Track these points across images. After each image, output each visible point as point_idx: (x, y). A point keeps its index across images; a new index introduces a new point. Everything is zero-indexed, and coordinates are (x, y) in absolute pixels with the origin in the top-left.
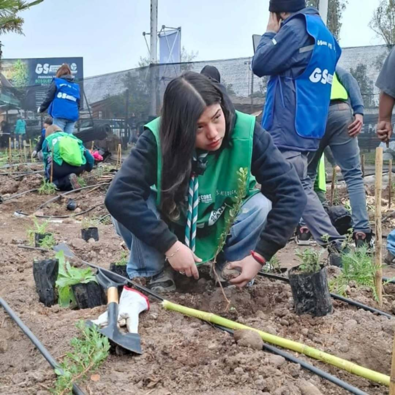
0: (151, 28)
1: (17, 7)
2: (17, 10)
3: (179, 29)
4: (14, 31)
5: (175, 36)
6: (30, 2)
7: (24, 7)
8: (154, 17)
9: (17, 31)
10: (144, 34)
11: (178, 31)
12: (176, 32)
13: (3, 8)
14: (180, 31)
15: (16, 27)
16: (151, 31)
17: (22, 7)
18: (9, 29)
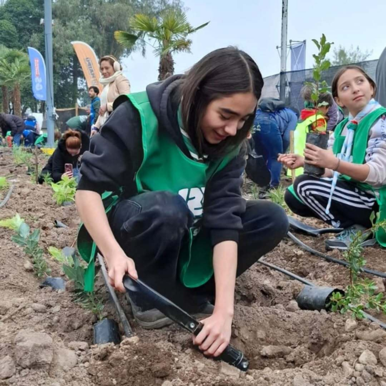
0: (282, 43)
1: (187, 31)
2: (187, 34)
3: (305, 42)
4: (184, 51)
5: (300, 49)
6: (196, 27)
7: (193, 31)
8: (285, 34)
9: (187, 50)
10: (277, 47)
11: (303, 44)
12: (302, 45)
13: (176, 33)
14: (305, 43)
15: (186, 48)
16: (282, 45)
17: (191, 31)
18: (180, 49)
